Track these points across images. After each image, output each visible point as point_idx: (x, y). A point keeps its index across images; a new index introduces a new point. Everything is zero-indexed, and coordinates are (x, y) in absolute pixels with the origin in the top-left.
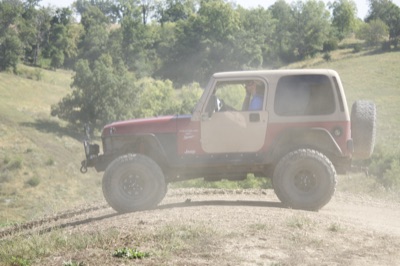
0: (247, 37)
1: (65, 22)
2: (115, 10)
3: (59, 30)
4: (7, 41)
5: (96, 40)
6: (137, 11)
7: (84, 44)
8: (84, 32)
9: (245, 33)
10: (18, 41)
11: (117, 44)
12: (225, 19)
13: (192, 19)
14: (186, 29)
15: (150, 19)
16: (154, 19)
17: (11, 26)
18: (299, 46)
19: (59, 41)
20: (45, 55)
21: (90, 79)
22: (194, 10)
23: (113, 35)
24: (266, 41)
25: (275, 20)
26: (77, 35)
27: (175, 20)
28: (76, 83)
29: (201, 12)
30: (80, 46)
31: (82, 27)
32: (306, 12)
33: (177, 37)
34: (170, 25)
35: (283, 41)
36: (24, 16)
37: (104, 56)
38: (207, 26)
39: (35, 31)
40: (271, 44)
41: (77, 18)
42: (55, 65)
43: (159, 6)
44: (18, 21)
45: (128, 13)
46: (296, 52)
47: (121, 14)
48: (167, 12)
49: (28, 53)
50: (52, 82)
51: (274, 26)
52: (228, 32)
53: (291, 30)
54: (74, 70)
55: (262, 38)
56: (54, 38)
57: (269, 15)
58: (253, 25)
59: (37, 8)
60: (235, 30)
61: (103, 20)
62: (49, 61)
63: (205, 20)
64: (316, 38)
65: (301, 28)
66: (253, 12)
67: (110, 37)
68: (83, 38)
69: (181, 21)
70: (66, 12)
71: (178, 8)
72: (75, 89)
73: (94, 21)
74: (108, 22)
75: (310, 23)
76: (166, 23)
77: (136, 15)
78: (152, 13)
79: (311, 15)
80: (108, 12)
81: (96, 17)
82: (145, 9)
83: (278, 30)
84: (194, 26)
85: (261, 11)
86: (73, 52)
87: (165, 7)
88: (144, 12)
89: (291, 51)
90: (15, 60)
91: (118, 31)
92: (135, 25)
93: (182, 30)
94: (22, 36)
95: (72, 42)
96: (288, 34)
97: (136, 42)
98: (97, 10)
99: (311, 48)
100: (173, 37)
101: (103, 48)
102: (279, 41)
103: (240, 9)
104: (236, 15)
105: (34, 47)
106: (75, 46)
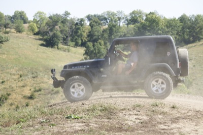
0: (168, 32)
1: (82, 25)
2: (105, 19)
3: (79, 29)
4: (54, 34)
5: (96, 33)
6: (116, 20)
7: (90, 35)
8: (90, 30)
9: (167, 30)
10: (59, 34)
11: (106, 35)
12: (157, 23)
13: (142, 23)
14: (139, 28)
15: (122, 24)
16: (124, 23)
17: (56, 27)
18: (193, 36)
19: (79, 34)
20: (72, 41)
21: (92, 51)
22: (143, 19)
23: (104, 31)
24: (177, 34)
25: (181, 24)
26: (87, 31)
27: (134, 24)
28: (86, 53)
29: (146, 20)
30: (88, 36)
31: (90, 27)
32: (196, 20)
33: (135, 32)
34: (132, 26)
35: (185, 33)
36: (62, 22)
37: (100, 41)
38: (149, 26)
39: (67, 29)
40: (180, 35)
41: (87, 23)
42: (77, 45)
43: (126, 17)
44: (60, 24)
45: (111, 20)
46: (191, 39)
47: (108, 21)
48: (130, 20)
49: (64, 39)
50: (75, 53)
51: (181, 27)
52: (159, 29)
53: (189, 29)
54: (86, 47)
55: (175, 32)
56: (76, 32)
57: (179, 21)
58: (171, 26)
59: (68, 18)
60: (162, 28)
61: (99, 24)
62: (74, 43)
63: (148, 23)
64: (201, 32)
65: (194, 28)
66: (171, 20)
67: (103, 32)
68: (90, 32)
69: (136, 24)
70: (82, 20)
71: (135, 18)
72: (85, 56)
73: (95, 24)
74: (102, 25)
75: (198, 25)
76: (129, 25)
77: (115, 22)
78: (123, 21)
79: (199, 21)
80: (102, 20)
81: (96, 22)
82: (119, 19)
83: (183, 28)
84: (143, 26)
85: (174, 19)
86: (85, 39)
87: (129, 18)
88: (119, 20)
89: (189, 39)
90: (58, 43)
91: (107, 29)
92: (114, 26)
93: (137, 29)
94: (62, 31)
95: (85, 34)
96: (188, 30)
97: (115, 34)
98: (97, 19)
99: (199, 37)
100: (133, 32)
101: (100, 37)
102: (183, 34)
103: (165, 19)
104: (162, 21)
105: (67, 37)
106: (86, 36)
